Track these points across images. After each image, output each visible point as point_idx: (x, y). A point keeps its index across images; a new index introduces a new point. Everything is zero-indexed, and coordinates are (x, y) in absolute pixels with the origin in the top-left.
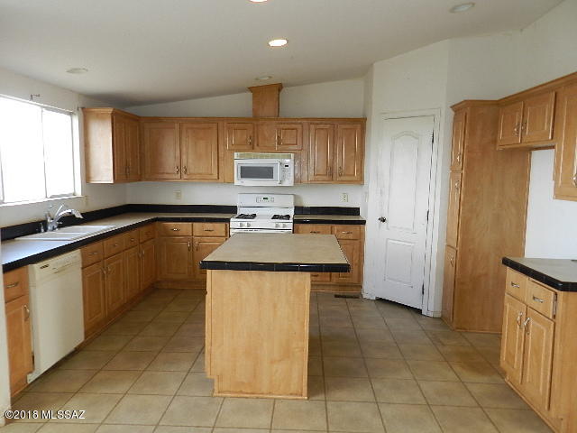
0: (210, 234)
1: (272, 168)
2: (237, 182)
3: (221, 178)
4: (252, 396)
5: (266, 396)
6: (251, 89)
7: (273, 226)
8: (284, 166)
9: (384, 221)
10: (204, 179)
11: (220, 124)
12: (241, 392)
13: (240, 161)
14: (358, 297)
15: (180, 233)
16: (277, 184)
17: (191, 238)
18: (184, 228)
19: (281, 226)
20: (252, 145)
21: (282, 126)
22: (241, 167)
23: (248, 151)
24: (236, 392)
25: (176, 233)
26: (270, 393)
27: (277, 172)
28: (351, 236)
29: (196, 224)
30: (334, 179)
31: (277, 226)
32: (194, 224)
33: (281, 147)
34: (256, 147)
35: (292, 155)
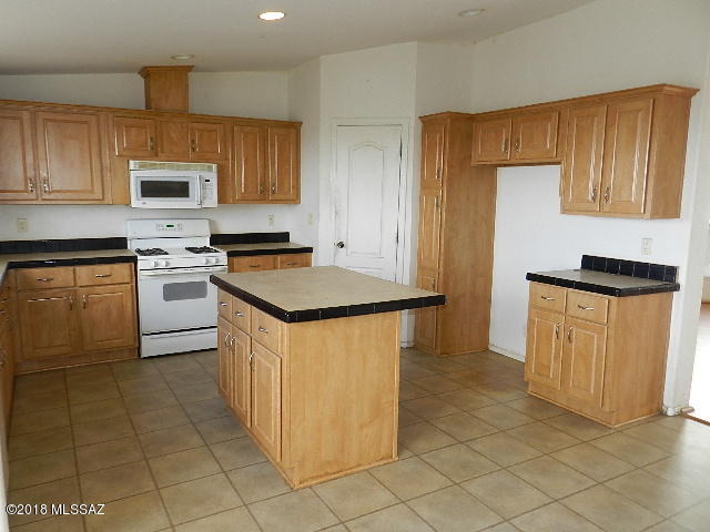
0: (107, 281)
1: (186, 183)
2: (135, 204)
3: (108, 199)
4: (341, 474)
5: (355, 470)
7: (203, 263)
8: (203, 181)
9: (342, 246)
11: (102, 116)
12: (327, 474)
13: (139, 173)
15: (53, 284)
16: (194, 205)
17: (72, 291)
18: (61, 275)
19: (213, 261)
20: (155, 152)
21: (196, 125)
22: (142, 182)
23: (150, 158)
24: (321, 476)
25: (45, 285)
26: (359, 465)
27: (195, 189)
29: (80, 269)
30: (267, 197)
31: (208, 262)
32: (78, 268)
33: (197, 154)
34: (160, 154)
35: (214, 166)
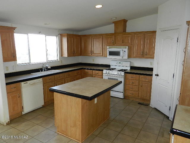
0: (97, 74)
1: (120, 52)
2: (108, 57)
3: (104, 55)
4: (66, 136)
5: (69, 138)
6: (114, 22)
8: (124, 51)
10: (98, 55)
11: (104, 36)
12: (63, 134)
13: (109, 49)
14: (147, 105)
15: (89, 73)
16: (121, 58)
17: (92, 75)
19: (120, 74)
21: (124, 36)
22: (109, 52)
26: (71, 137)
27: (121, 53)
28: (147, 80)
29: (94, 71)
30: (144, 56)
33: (123, 44)
34: (115, 44)
35: (127, 47)
